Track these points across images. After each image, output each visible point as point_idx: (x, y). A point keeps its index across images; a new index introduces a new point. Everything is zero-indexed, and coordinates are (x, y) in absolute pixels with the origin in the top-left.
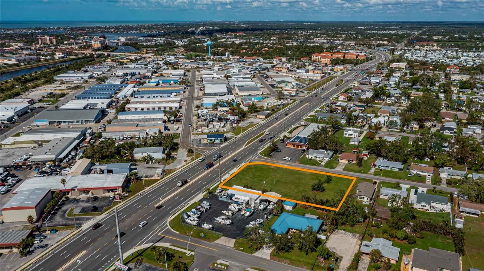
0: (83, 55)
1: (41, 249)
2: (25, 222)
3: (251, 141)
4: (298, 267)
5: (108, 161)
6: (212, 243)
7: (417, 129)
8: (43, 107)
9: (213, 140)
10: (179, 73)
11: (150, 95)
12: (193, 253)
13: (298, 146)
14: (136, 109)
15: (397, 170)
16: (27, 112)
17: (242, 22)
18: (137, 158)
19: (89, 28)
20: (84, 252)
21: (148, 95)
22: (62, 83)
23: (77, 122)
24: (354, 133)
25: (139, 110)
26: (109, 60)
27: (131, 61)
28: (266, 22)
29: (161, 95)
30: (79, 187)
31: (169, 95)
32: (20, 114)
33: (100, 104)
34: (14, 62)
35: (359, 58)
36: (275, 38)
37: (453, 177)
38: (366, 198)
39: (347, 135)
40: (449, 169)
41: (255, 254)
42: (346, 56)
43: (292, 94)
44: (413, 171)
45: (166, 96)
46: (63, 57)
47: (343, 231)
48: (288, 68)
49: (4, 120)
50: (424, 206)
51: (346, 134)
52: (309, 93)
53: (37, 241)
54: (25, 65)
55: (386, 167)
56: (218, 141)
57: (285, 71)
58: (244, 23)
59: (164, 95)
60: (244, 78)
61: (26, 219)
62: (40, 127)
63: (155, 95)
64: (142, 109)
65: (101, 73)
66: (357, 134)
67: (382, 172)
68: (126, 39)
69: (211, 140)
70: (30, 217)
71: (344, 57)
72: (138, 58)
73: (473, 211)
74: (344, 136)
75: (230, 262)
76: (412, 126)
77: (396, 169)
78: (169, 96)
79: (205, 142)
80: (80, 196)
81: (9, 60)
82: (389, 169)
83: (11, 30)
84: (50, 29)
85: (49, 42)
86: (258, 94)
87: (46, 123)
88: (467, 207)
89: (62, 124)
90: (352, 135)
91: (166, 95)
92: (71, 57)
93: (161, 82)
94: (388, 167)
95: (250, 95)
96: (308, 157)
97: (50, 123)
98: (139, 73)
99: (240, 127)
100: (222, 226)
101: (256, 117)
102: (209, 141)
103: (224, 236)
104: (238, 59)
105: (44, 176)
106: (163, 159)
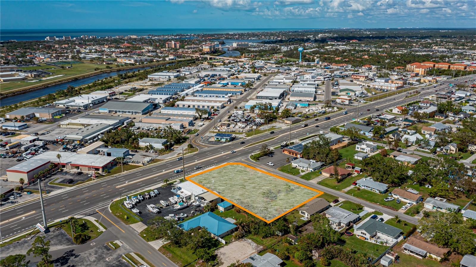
0: (190, 58)
1: (11, 204)
2: (17, 182)
3: (254, 144)
4: (174, 262)
5: (119, 146)
6: (127, 226)
7: (454, 152)
8: (118, 99)
9: (220, 139)
10: (252, 76)
11: (207, 95)
12: (104, 230)
13: (293, 154)
14: (184, 106)
15: (378, 192)
16: (104, 102)
17: (367, 30)
18: (142, 147)
19: (218, 35)
20: (34, 212)
21: (205, 95)
22: (150, 80)
23: (129, 112)
24: (367, 148)
25: (186, 106)
26: (206, 63)
27: (224, 64)
28: (397, 29)
29: (217, 95)
30: (72, 163)
31: (223, 95)
32: (97, 102)
33: (159, 99)
34: (132, 61)
35: (467, 69)
36: (387, 46)
37: (439, 210)
38: (306, 214)
39: (360, 149)
40: (441, 200)
41: (150, 243)
42: (452, 66)
43: (345, 103)
44: (394, 196)
45: (221, 97)
46: (173, 59)
47: (250, 241)
48: (367, 77)
49: (81, 107)
50: (364, 234)
51: (358, 148)
52: (366, 103)
53: (12, 198)
54: (140, 64)
55: (367, 187)
56: (224, 140)
57: (362, 79)
58: (370, 30)
59: (219, 95)
60: (308, 84)
61: (18, 181)
62: (101, 114)
63: (212, 95)
64: (189, 106)
65: (189, 73)
66: (369, 149)
67: (359, 191)
68: (238, 45)
69: (218, 139)
70: (22, 179)
71: (449, 67)
72: (232, 62)
73: (418, 250)
74: (356, 149)
75: (125, 244)
76: (447, 148)
77: (376, 190)
78: (223, 97)
79: (212, 140)
80: (71, 170)
81: (129, 60)
82: (369, 189)
83: (156, 36)
84: (187, 35)
85: (173, 47)
86: (309, 100)
87: (107, 111)
88: (415, 245)
89: (118, 113)
90: (364, 149)
91: (221, 95)
92: (179, 59)
93: (230, 84)
94: (369, 187)
95: (300, 100)
96: (294, 165)
97: (110, 112)
98: (220, 75)
99: (259, 130)
100: (149, 213)
101: (283, 122)
102: (216, 139)
103: (142, 221)
104: (325, 66)
105: (65, 151)
106: (162, 150)
